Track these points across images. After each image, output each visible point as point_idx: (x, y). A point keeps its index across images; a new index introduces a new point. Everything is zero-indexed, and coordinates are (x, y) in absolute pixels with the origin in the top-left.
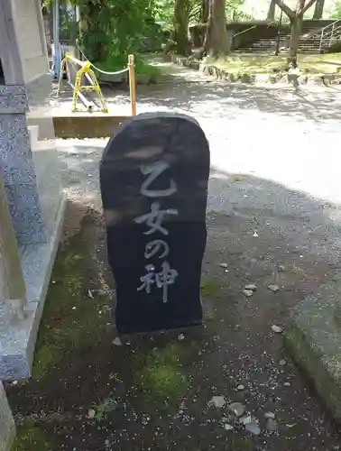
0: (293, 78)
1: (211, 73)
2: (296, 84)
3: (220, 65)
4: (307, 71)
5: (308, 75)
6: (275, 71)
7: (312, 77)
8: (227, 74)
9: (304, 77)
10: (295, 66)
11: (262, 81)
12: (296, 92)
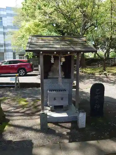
0: (105, 74)
1: (83, 72)
2: (106, 75)
3: (84, 70)
4: (109, 72)
5: (109, 73)
6: (100, 72)
7: (110, 74)
8: (87, 73)
9: (108, 73)
10: (105, 71)
11: (97, 75)
12: (107, 77)
